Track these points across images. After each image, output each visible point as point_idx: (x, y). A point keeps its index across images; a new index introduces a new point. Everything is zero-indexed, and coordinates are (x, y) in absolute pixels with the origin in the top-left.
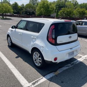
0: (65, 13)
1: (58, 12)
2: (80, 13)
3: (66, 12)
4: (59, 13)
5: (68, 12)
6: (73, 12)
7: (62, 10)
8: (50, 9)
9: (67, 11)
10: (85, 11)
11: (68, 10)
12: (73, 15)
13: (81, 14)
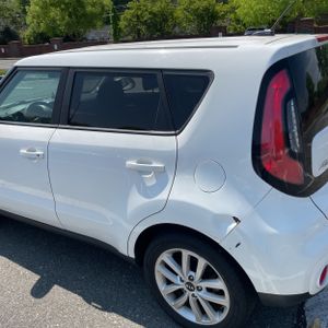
0: (145, 23)
1: (116, 19)
2: (198, 16)
3: (147, 17)
4: (122, 24)
5: (155, 15)
6: (175, 15)
7: (132, 11)
8: (89, 9)
9: (150, 13)
10: (214, 6)
11: (155, 9)
12: (175, 26)
13: (203, 20)
